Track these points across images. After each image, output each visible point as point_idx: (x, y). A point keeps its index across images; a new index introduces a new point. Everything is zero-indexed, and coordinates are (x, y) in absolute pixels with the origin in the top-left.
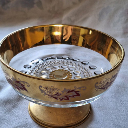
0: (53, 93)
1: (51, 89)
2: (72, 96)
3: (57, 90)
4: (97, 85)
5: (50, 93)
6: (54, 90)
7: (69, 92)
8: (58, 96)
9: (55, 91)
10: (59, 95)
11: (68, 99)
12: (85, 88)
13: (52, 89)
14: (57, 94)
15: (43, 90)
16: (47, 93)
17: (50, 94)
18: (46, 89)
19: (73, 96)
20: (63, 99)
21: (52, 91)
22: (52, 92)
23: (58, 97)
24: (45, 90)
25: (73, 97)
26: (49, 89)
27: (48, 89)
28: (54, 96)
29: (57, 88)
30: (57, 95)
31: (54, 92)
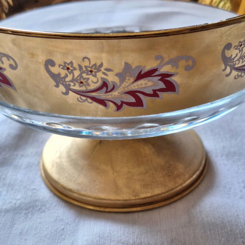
0: (90, 81)
1: (84, 69)
2: (152, 92)
3: (102, 69)
4: (228, 53)
5: (81, 83)
6: (91, 71)
7: (140, 77)
8: (107, 92)
9: (95, 76)
10: (109, 89)
11: (139, 103)
12: (190, 63)
13: (86, 67)
14: (105, 84)
15: (59, 74)
16: (72, 84)
17: (83, 88)
18: (68, 69)
19: (154, 91)
20: (123, 103)
21: (87, 74)
22: (88, 79)
23: (109, 96)
24: (66, 76)
25: (155, 94)
26: (77, 67)
27: (75, 69)
28: (94, 94)
29: (101, 65)
30: (105, 89)
31: (95, 80)
